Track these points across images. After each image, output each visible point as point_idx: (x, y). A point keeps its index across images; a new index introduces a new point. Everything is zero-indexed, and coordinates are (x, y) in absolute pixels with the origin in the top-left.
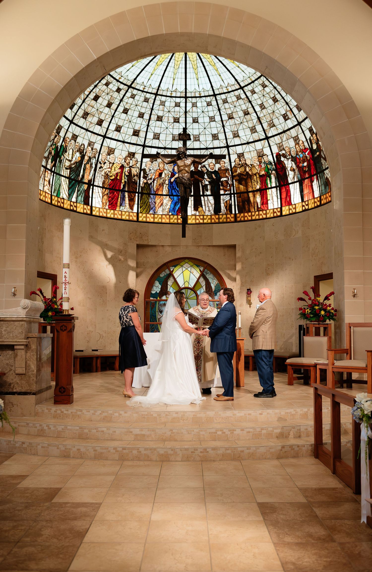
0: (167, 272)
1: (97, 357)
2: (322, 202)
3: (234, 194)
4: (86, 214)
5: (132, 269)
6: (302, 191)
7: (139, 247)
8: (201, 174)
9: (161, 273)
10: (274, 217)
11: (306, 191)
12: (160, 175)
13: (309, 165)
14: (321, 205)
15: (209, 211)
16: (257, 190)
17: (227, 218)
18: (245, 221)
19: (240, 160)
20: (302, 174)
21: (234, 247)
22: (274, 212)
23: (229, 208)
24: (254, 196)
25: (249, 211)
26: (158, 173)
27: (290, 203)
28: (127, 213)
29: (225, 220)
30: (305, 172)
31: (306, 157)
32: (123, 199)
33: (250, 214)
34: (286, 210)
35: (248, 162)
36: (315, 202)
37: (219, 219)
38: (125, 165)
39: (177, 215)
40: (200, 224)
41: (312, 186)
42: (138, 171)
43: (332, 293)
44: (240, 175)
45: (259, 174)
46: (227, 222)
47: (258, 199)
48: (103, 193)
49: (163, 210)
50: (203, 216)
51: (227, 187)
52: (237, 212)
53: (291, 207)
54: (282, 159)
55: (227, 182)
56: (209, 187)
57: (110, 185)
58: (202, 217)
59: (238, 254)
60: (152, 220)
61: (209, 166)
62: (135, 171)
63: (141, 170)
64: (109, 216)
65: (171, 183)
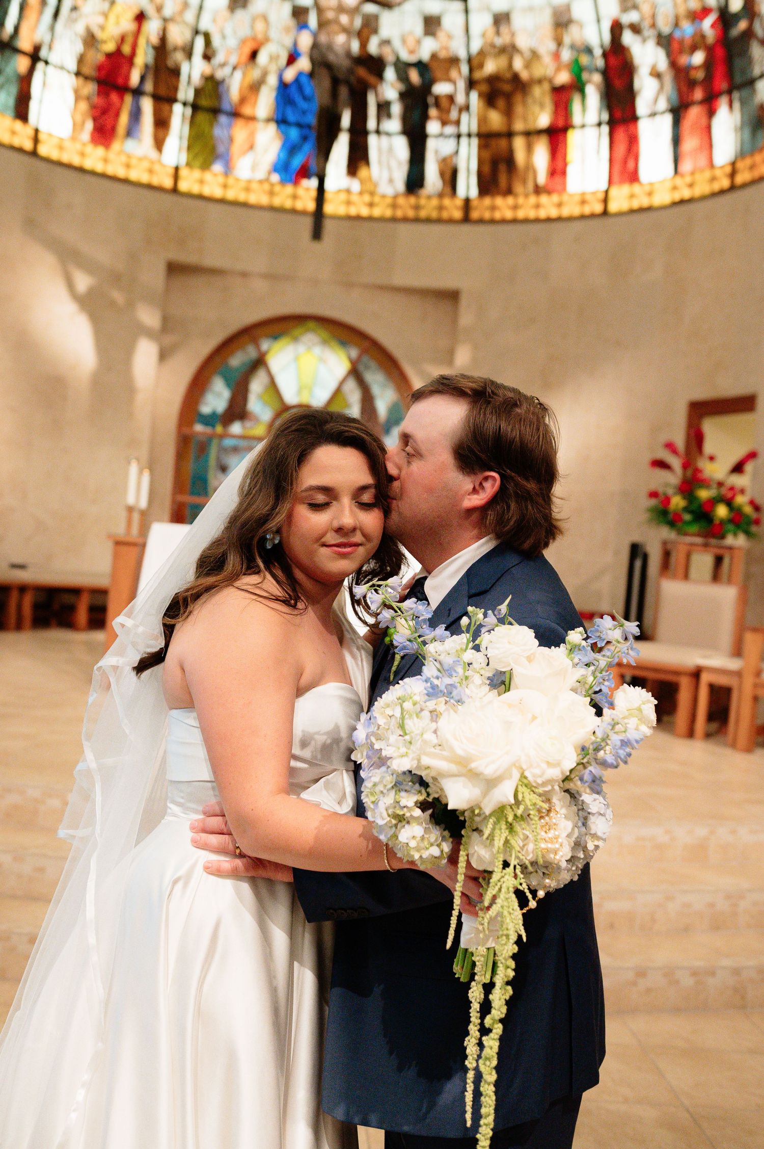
0: (251, 352)
1: (23, 588)
2: (740, 179)
3: (469, 135)
4: (20, 150)
5: (149, 333)
6: (677, 141)
7: (174, 269)
8: (375, 65)
9: (232, 353)
10: (583, 217)
11: (690, 143)
12: (254, 55)
13: (708, 65)
14: (733, 188)
15: (391, 181)
16: (540, 132)
17: (441, 208)
18: (492, 221)
19: (498, 33)
20: (684, 89)
21: (452, 296)
22: (583, 202)
23: (451, 177)
24: (529, 149)
25: (509, 192)
26: (247, 51)
27: (633, 177)
28: (145, 164)
29: (434, 215)
30: (692, 84)
31: (703, 37)
32: (136, 115)
33: (510, 200)
34: (620, 199)
35: (523, 42)
36: (713, 179)
37: (417, 207)
38: (150, 11)
39: (296, 182)
40: (359, 218)
41: (709, 128)
42: (188, 35)
43: (752, 455)
44: (493, 80)
45: (550, 81)
46: (439, 221)
47: (541, 157)
48: (76, 91)
49: (254, 167)
50: (372, 194)
51: (448, 111)
52: (474, 192)
53: (636, 188)
54: (628, 38)
55: (451, 98)
56: (396, 109)
57: (100, 68)
58: (367, 198)
59: (466, 318)
60: (218, 193)
61: (404, 41)
62: (178, 35)
63: (197, 32)
64: (88, 164)
65: (283, 86)
